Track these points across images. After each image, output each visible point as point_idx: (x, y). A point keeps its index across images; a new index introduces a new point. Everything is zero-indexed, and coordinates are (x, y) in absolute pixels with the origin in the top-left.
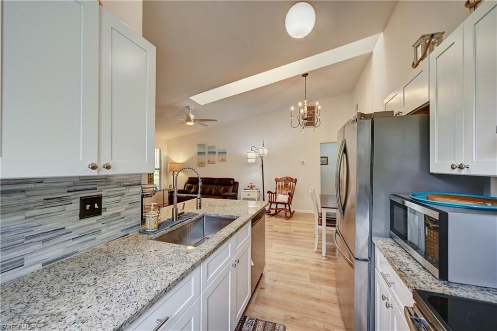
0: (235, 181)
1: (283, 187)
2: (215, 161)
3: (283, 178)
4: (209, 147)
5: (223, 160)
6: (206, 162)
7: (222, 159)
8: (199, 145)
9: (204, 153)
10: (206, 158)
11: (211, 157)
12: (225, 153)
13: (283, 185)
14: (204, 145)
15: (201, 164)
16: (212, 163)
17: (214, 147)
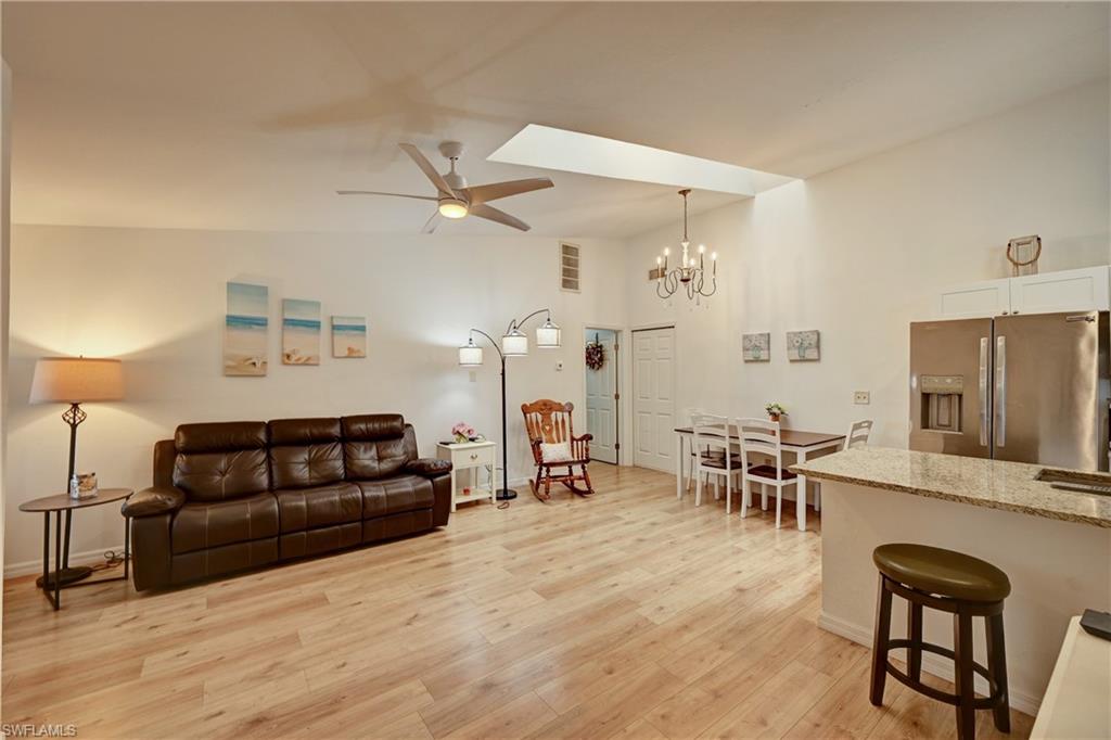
0: (405, 422)
1: (541, 425)
2: (318, 358)
3: (536, 403)
4: (286, 304)
5: (352, 354)
6: (274, 356)
7: (349, 349)
8: (235, 289)
9: (261, 323)
10: (270, 343)
11: (300, 342)
12: (363, 329)
13: (540, 421)
14: (262, 292)
15: (245, 368)
16: (307, 363)
17: (317, 305)
